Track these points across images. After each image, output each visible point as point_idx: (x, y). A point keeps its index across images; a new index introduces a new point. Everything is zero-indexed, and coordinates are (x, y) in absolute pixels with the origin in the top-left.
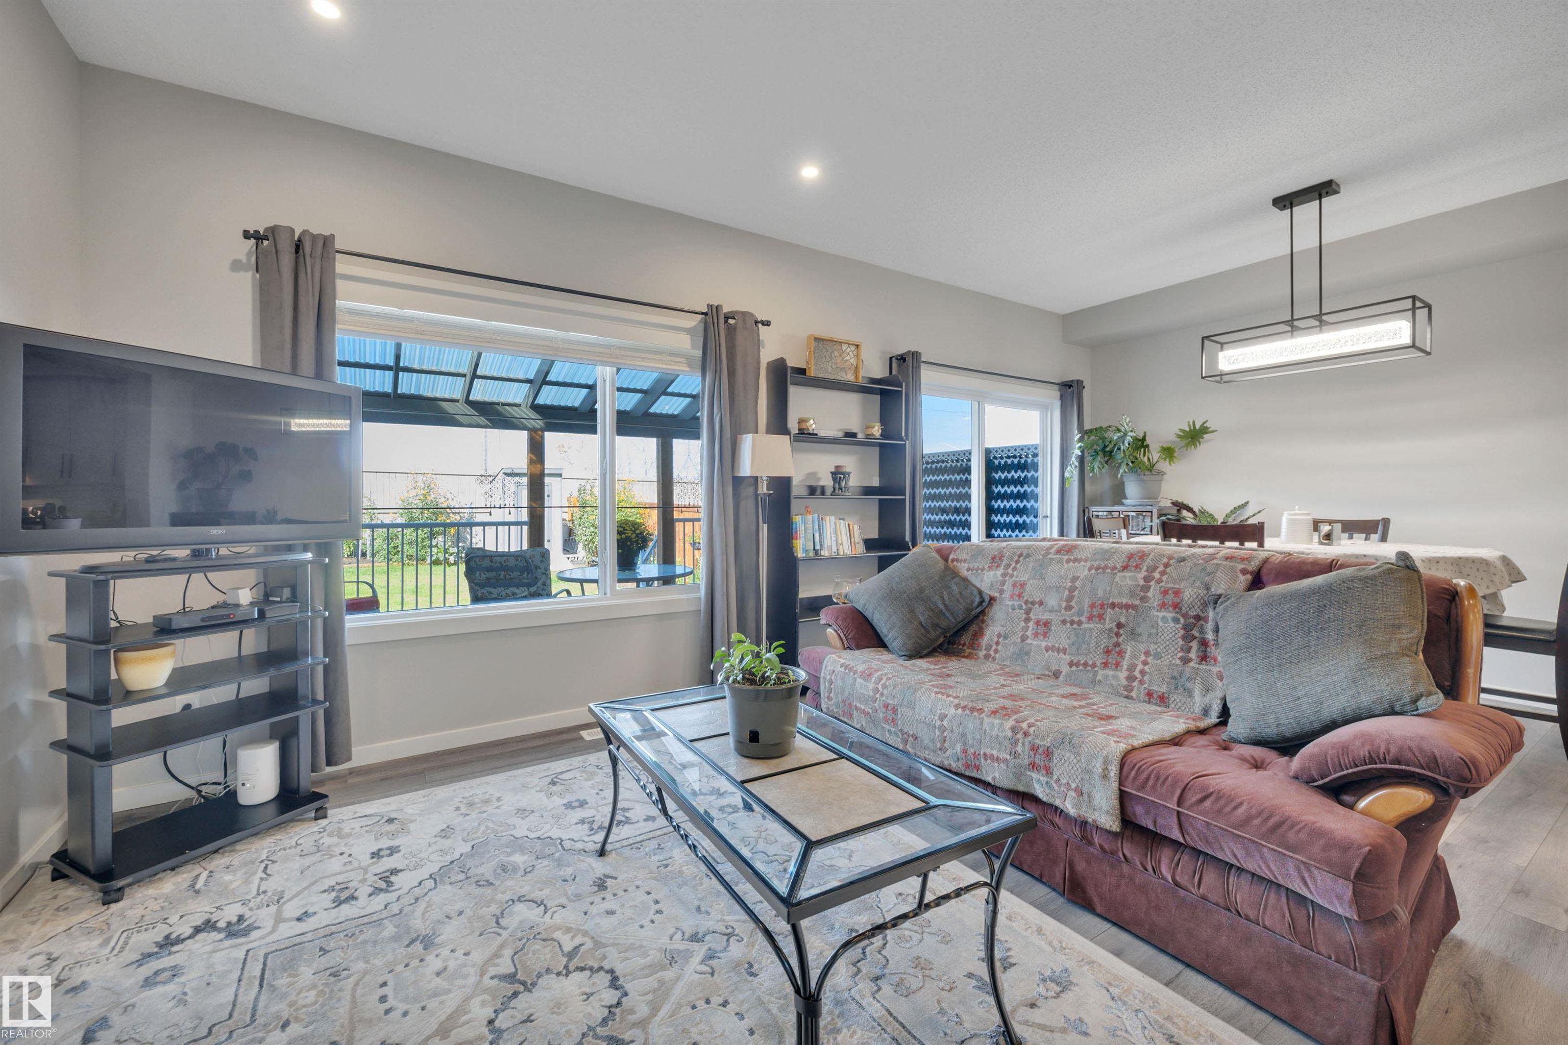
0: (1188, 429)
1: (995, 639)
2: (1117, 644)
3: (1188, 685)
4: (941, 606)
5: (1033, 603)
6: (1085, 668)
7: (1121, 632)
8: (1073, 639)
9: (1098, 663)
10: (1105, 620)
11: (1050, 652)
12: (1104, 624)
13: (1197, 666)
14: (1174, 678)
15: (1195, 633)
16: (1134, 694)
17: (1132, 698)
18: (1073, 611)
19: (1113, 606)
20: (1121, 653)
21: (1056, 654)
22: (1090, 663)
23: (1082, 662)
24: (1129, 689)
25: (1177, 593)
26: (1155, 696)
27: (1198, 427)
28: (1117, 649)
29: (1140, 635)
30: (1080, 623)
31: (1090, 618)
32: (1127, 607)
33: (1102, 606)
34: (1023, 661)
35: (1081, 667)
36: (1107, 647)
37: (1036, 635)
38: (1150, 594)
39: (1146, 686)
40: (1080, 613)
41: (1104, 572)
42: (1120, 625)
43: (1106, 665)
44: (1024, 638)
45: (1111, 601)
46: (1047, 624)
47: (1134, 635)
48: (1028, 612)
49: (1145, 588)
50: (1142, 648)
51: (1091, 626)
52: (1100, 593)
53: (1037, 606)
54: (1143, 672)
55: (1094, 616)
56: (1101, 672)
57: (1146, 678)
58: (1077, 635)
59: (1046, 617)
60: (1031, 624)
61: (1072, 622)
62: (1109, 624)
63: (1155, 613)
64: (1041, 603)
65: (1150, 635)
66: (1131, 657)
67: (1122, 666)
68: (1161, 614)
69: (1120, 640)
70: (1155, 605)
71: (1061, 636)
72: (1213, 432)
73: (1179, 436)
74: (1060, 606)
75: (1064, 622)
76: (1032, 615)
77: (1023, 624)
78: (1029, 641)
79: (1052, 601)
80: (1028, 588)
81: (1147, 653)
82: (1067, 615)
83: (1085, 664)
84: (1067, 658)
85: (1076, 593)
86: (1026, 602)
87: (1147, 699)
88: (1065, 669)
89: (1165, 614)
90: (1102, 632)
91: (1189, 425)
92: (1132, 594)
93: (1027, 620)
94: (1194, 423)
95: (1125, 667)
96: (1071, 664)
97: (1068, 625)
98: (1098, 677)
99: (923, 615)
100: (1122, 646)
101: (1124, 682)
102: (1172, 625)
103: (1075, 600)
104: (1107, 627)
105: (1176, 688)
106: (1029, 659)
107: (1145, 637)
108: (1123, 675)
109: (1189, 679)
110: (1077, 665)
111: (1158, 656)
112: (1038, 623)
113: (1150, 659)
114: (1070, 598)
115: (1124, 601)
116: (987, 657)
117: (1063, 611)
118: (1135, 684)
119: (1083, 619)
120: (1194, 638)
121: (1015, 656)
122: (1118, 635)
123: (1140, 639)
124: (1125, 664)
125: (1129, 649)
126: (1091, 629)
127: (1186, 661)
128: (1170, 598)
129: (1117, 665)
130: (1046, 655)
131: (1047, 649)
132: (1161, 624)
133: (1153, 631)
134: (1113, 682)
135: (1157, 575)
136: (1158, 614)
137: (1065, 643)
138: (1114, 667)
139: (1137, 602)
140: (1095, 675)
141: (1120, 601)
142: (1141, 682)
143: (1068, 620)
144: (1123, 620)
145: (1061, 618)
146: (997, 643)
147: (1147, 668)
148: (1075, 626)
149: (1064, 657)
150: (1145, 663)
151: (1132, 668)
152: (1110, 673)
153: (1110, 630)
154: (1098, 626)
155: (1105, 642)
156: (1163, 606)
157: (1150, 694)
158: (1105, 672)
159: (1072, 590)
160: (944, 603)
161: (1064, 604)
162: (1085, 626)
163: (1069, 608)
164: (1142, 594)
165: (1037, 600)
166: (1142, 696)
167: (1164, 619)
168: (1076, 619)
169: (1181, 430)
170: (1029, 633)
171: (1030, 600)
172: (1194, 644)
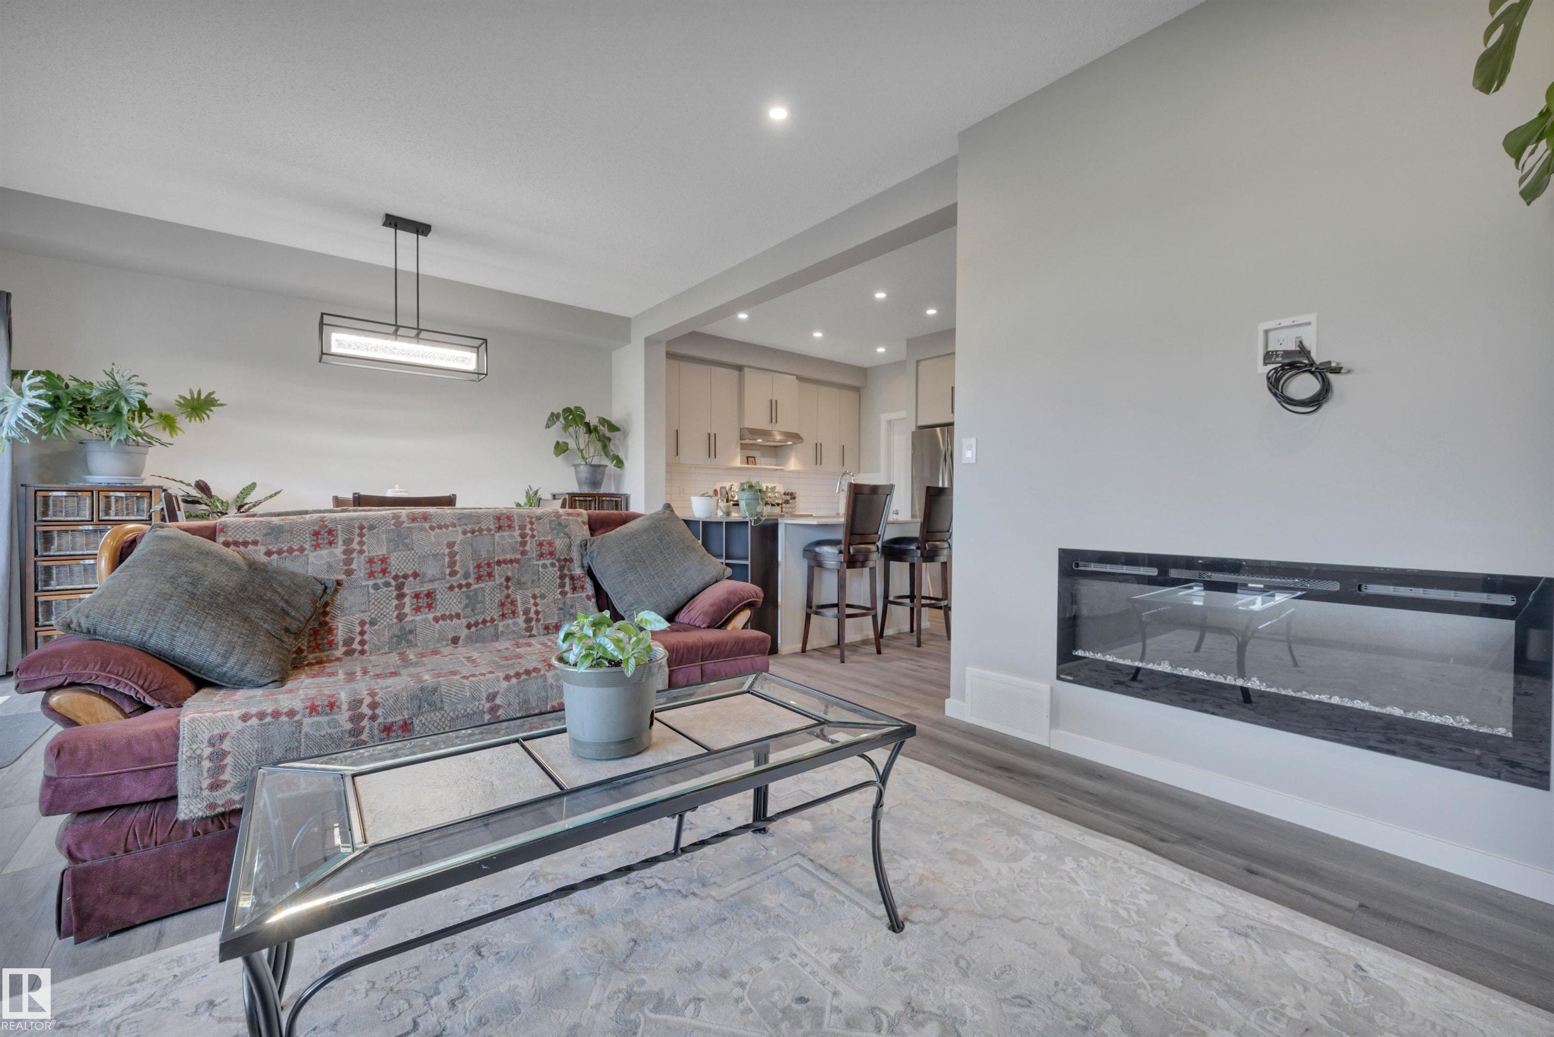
0: (189, 397)
1: (358, 629)
2: (508, 596)
3: (572, 611)
4: (282, 604)
5: (405, 577)
6: (485, 625)
7: (510, 584)
8: (465, 602)
9: (495, 617)
10: (494, 576)
11: (441, 622)
12: (494, 580)
13: (572, 596)
14: (561, 609)
15: (566, 572)
16: (534, 632)
17: (534, 636)
18: (458, 575)
19: (499, 563)
20: (513, 603)
21: (449, 621)
22: (488, 619)
23: (480, 621)
24: (529, 629)
25: (550, 544)
26: (551, 627)
27: (203, 397)
28: (509, 600)
29: (524, 583)
30: (468, 585)
31: (479, 578)
32: (511, 561)
33: (489, 565)
34: (408, 641)
35: (481, 626)
36: (500, 600)
37: (417, 609)
38: (528, 548)
39: (542, 622)
40: (466, 575)
41: (481, 534)
42: (508, 579)
43: (503, 616)
44: (401, 617)
45: (496, 559)
46: (429, 595)
47: (520, 584)
48: (400, 587)
49: (523, 544)
50: (529, 593)
51: (482, 585)
52: (484, 554)
53: (411, 579)
54: (537, 613)
55: (483, 576)
56: (501, 624)
57: (540, 616)
58: (468, 597)
59: (426, 587)
60: (407, 600)
61: (460, 586)
62: (499, 580)
63: (535, 563)
64: (415, 575)
65: (533, 581)
66: (523, 603)
67: (518, 613)
68: (540, 563)
69: (510, 591)
70: (534, 556)
71: (449, 602)
72: (222, 405)
73: (180, 404)
74: (443, 573)
75: (451, 588)
76: (406, 590)
77: (395, 602)
78: (409, 618)
79: (431, 570)
80: (393, 560)
81: (534, 597)
82: (454, 581)
83: (484, 622)
84: (464, 622)
85: (457, 557)
86: (396, 577)
87: (545, 632)
88: (464, 633)
89: (544, 561)
90: (493, 589)
91: (192, 393)
92: (514, 550)
93: (400, 596)
94: (199, 393)
95: (521, 613)
96: (469, 626)
97: (456, 590)
98: (501, 629)
99: (265, 621)
100: (512, 596)
101: (524, 625)
102: (551, 569)
103: (458, 565)
104: (498, 582)
105: (565, 616)
106: (416, 637)
107: (529, 584)
108: (521, 619)
109: (572, 607)
110: (476, 624)
111: (543, 596)
112: (417, 596)
113: (538, 600)
114: (452, 564)
115: (508, 557)
116: (349, 653)
117: (448, 577)
118: (533, 623)
119: (471, 581)
120: (566, 575)
121: (395, 640)
122: (507, 587)
123: (525, 587)
124: (520, 610)
125: (518, 597)
126: (482, 588)
127: (563, 594)
128: (546, 549)
129: (514, 612)
130: (437, 626)
131: (436, 620)
132: (541, 570)
133: (536, 578)
134: (515, 629)
135: (528, 531)
136: (538, 562)
137: (457, 608)
138: (511, 616)
139: (519, 556)
140: (496, 628)
141: (504, 557)
142: (538, 620)
143: (455, 584)
144: (510, 574)
145: (448, 585)
146: (362, 633)
147: (539, 608)
148: (464, 589)
149: (459, 622)
150: (536, 605)
151: (526, 612)
152: (510, 622)
153: (501, 585)
154: (489, 584)
155: (499, 596)
156: (541, 555)
157: (547, 628)
158: (504, 622)
159: (452, 555)
160: (282, 598)
161: (448, 571)
162: (474, 587)
163: (453, 573)
164: (521, 548)
165: (410, 573)
166: (542, 632)
167: (544, 566)
168: (464, 582)
169: (181, 397)
170: (407, 610)
171: (400, 574)
172: (567, 580)
